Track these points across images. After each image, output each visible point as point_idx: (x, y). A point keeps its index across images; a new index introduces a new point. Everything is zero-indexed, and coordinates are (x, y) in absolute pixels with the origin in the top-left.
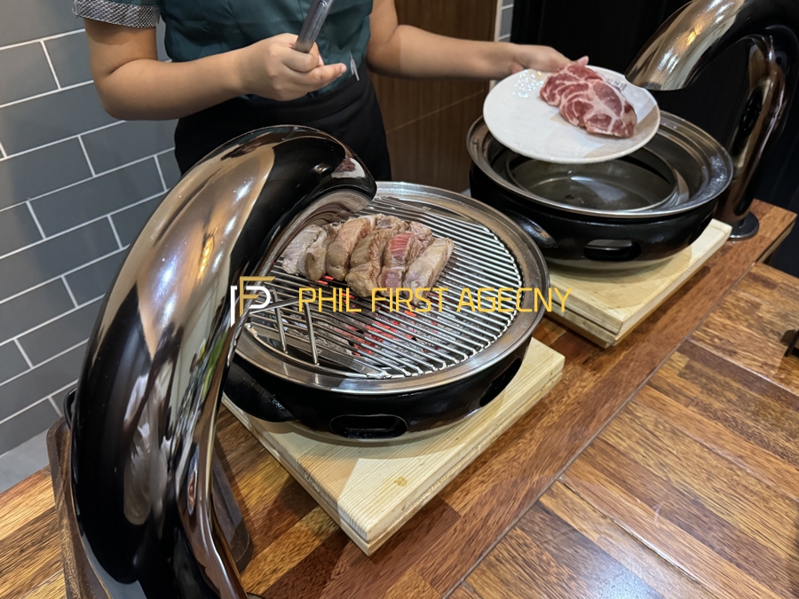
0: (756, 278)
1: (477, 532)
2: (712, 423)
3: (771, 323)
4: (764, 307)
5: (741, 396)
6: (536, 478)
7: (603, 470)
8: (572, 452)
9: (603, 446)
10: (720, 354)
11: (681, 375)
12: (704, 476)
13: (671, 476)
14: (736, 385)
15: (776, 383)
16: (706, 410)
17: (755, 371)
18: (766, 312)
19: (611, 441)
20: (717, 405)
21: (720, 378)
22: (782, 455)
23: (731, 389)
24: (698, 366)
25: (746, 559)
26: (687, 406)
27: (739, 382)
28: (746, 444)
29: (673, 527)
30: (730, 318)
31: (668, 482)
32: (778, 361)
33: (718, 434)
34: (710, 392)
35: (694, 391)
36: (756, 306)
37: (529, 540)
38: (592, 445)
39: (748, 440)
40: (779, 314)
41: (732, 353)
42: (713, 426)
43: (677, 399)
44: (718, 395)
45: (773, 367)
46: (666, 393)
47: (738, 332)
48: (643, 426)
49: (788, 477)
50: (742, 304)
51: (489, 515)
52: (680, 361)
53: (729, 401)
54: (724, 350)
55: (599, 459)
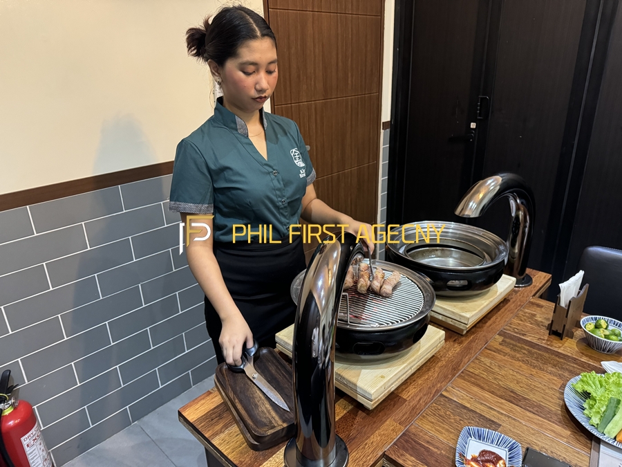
0: (533, 304)
1: (416, 406)
2: (517, 362)
3: (542, 322)
4: (538, 316)
5: (530, 352)
6: (439, 385)
7: (469, 381)
8: (454, 375)
9: (468, 372)
10: (518, 335)
11: (500, 344)
12: (515, 382)
13: (500, 382)
14: (527, 347)
15: (546, 346)
16: (513, 357)
17: (535, 341)
18: (539, 318)
19: (471, 370)
20: (518, 355)
21: (520, 345)
22: (550, 373)
23: (525, 349)
24: (508, 340)
25: (537, 411)
26: (504, 356)
27: (528, 346)
28: (533, 370)
29: (503, 401)
30: (521, 320)
31: (499, 385)
32: (546, 338)
33: (520, 366)
34: (515, 350)
35: (508, 350)
36: (535, 315)
37: (440, 408)
38: (462, 372)
39: (534, 368)
40: (545, 318)
41: (524, 335)
42: (517, 363)
43: (499, 353)
44: (518, 352)
45: (544, 340)
46: (494, 352)
47: (526, 326)
48: (485, 364)
49: (554, 382)
50: (527, 315)
51: (420, 399)
52: (500, 339)
53: (524, 353)
54: (520, 334)
55: (466, 377)
